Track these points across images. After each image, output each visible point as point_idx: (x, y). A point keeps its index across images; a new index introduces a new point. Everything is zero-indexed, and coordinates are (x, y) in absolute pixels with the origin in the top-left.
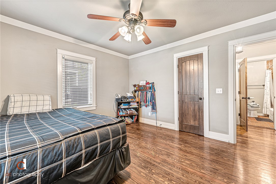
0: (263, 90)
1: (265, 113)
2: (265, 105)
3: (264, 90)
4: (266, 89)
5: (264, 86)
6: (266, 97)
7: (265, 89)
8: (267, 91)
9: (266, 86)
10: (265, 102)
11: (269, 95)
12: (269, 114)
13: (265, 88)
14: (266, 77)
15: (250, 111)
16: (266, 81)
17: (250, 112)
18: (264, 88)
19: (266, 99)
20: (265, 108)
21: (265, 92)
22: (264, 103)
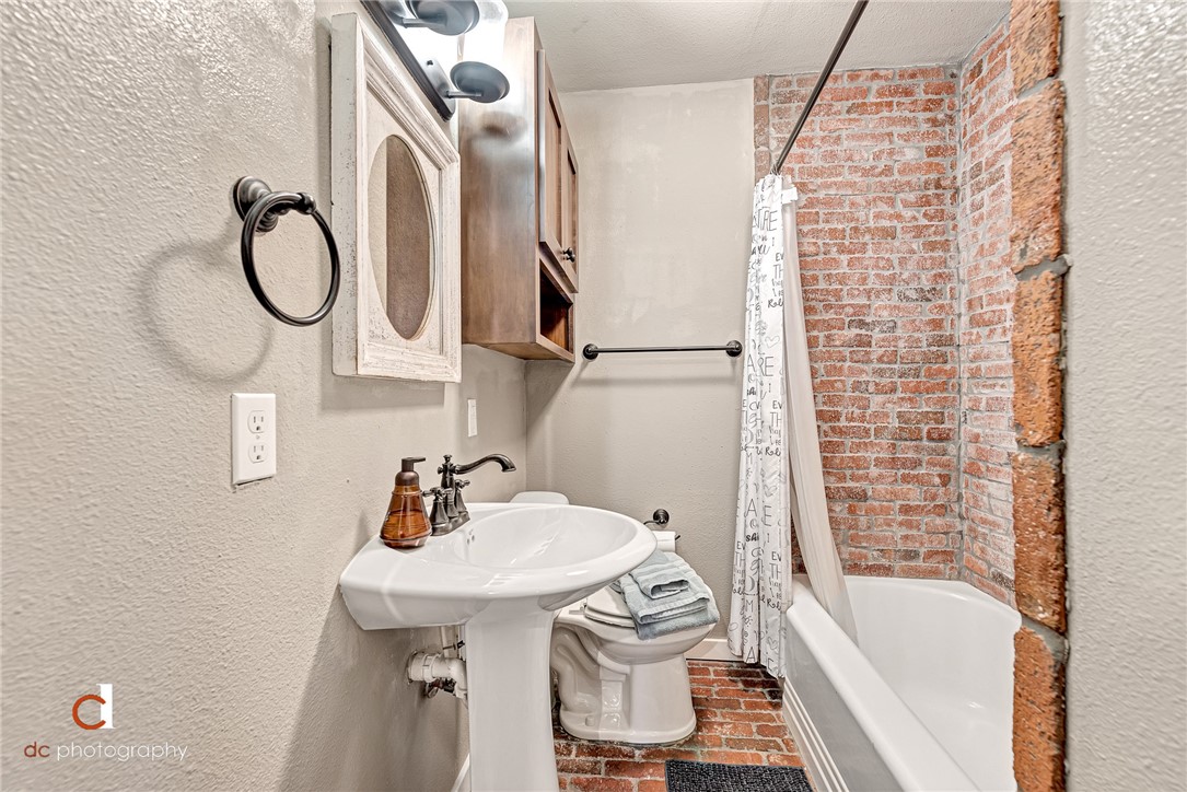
0: (726, 392)
1: (747, 651)
2: (746, 556)
3: (741, 402)
4: (752, 392)
5: (735, 352)
6: (752, 479)
7: (747, 386)
8: (768, 409)
9: (756, 357)
10: (750, 532)
11: (777, 453)
12: (784, 673)
13: (748, 371)
14: (754, 258)
15: (626, 668)
16: (751, 303)
17: (628, 679)
18: (735, 380)
19: (752, 494)
20: (751, 598)
21: (748, 412)
22: (740, 537)
